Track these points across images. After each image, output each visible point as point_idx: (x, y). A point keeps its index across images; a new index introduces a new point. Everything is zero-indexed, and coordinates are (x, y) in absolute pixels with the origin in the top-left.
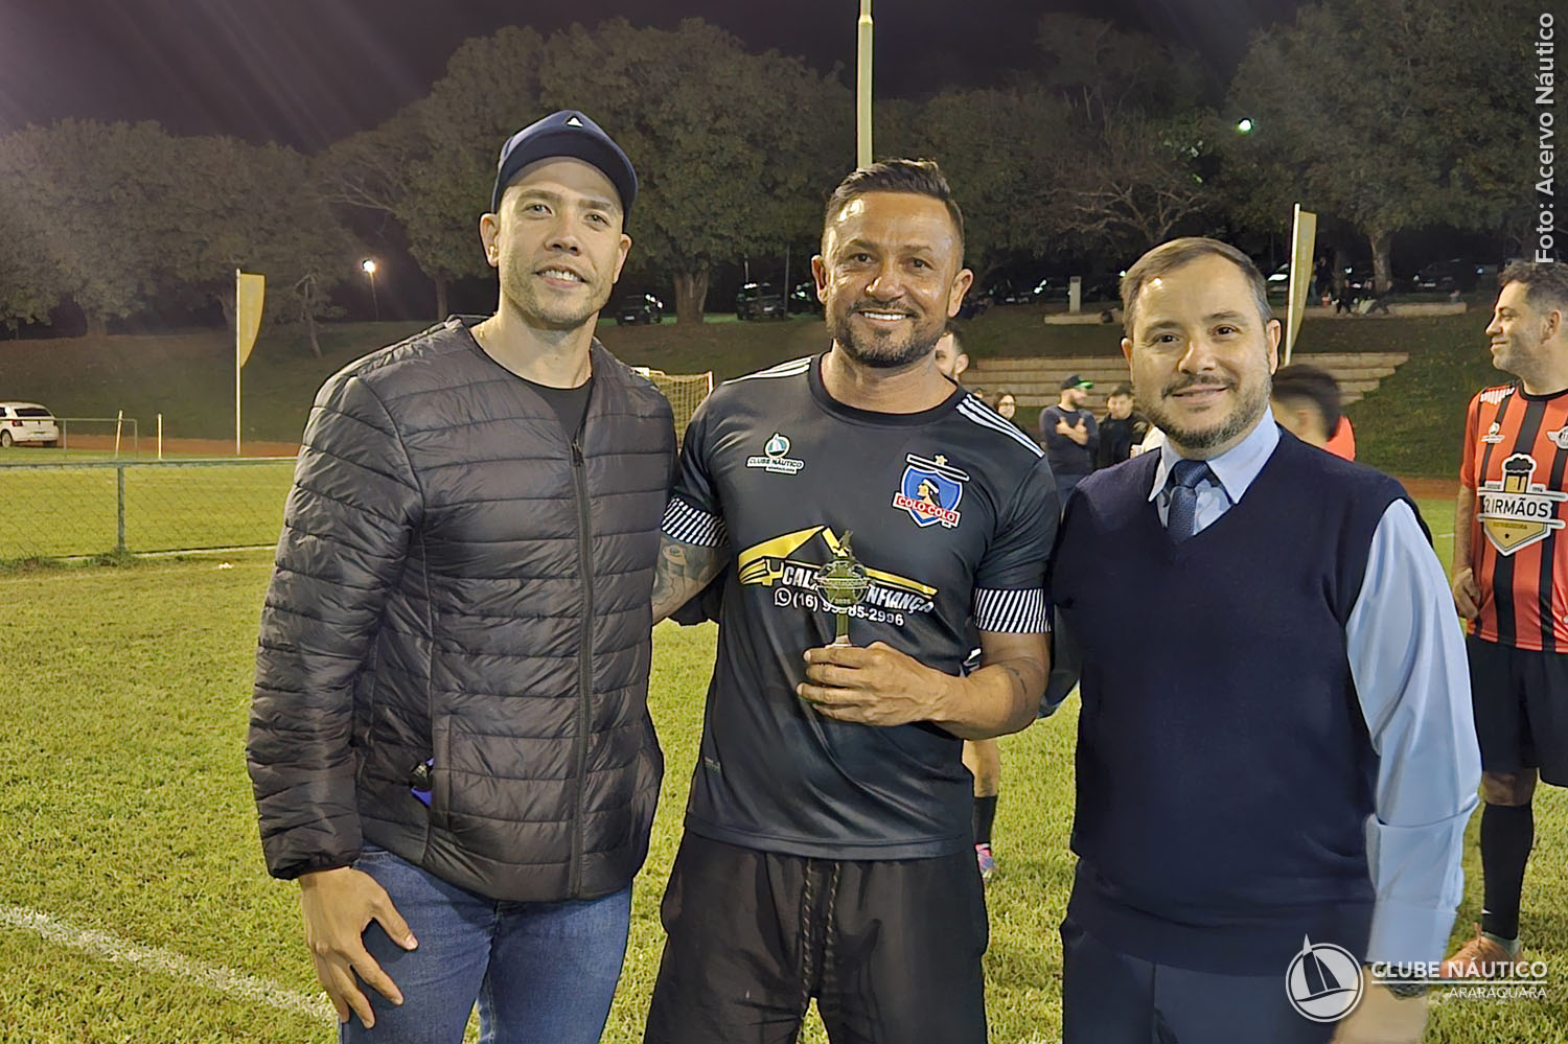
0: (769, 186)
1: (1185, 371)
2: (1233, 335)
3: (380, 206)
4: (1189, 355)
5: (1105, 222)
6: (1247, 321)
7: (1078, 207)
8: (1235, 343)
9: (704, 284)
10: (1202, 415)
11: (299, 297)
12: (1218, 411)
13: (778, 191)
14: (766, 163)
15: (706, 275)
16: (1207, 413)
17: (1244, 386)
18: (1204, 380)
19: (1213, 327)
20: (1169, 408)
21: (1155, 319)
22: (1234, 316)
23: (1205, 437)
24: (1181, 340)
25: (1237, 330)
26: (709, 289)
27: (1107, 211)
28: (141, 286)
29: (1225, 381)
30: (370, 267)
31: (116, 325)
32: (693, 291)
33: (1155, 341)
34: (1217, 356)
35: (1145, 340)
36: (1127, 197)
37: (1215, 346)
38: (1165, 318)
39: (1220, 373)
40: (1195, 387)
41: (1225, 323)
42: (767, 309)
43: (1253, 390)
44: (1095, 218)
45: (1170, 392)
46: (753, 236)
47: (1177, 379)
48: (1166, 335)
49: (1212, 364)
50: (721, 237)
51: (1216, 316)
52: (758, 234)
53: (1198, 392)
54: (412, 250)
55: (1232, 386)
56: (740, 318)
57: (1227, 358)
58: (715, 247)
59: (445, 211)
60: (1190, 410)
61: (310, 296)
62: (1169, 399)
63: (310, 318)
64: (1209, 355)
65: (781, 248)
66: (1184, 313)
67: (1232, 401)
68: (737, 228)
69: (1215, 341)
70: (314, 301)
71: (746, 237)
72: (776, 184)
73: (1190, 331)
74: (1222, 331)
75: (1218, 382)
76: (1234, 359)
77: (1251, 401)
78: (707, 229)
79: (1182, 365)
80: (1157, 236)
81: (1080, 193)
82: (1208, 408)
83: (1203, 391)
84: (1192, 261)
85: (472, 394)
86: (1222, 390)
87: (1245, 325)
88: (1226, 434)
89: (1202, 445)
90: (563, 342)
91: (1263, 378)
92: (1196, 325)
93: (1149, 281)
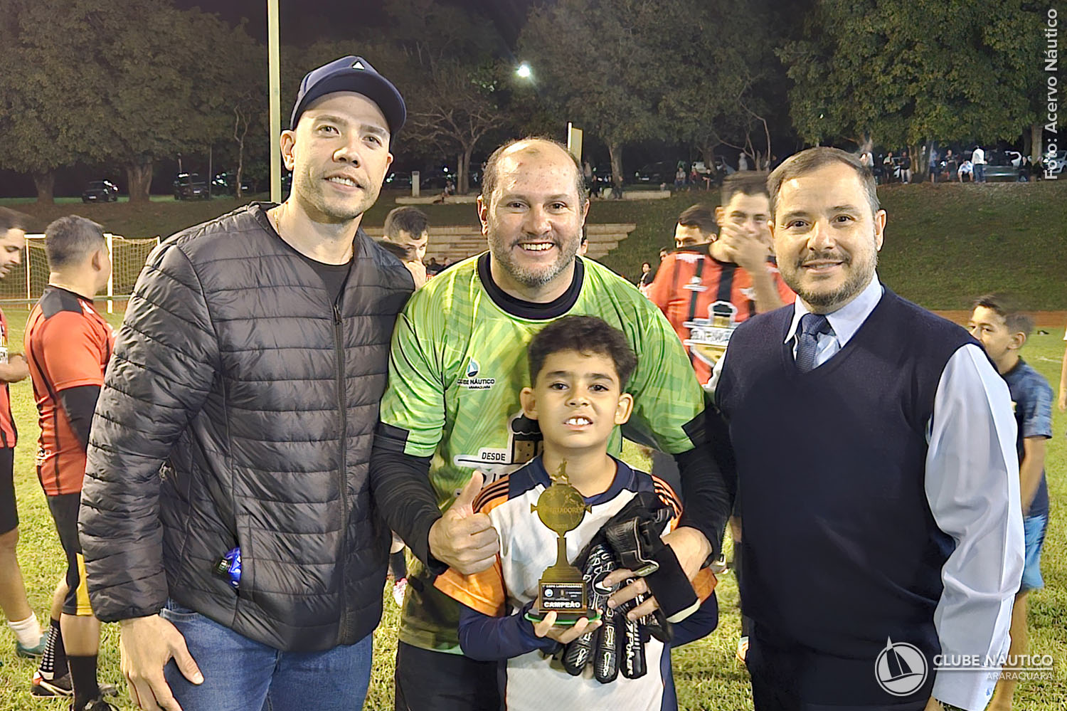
0: (196, 104)
1: (812, 249)
2: (849, 223)
4: (815, 237)
5: (435, 134)
6: (861, 212)
7: (416, 123)
8: (850, 229)
9: (149, 173)
10: (823, 282)
12: (836, 280)
13: (203, 108)
14: (193, 88)
15: (151, 167)
16: (828, 280)
17: (857, 261)
18: (826, 256)
19: (834, 216)
20: (800, 276)
21: (792, 209)
22: (852, 208)
23: (826, 298)
24: (810, 226)
25: (853, 219)
26: (153, 177)
27: (436, 127)
29: (842, 258)
32: (141, 178)
33: (790, 225)
34: (837, 238)
35: (783, 224)
36: (449, 117)
37: (835, 231)
38: (798, 208)
39: (838, 251)
40: (819, 261)
41: (844, 213)
43: (863, 264)
44: (428, 131)
45: (800, 264)
46: (185, 139)
47: (806, 253)
48: (800, 221)
49: (832, 244)
50: (160, 140)
51: (837, 208)
52: (188, 138)
53: (821, 264)
56: (177, 198)
57: (843, 240)
58: (157, 146)
60: (814, 278)
62: (800, 269)
64: (830, 237)
65: (205, 148)
67: (847, 272)
68: (173, 134)
69: (834, 226)
71: (182, 141)
72: (201, 103)
73: (816, 218)
75: (836, 258)
76: (848, 240)
77: (861, 272)
78: (150, 134)
79: (810, 243)
80: (469, 145)
81: (418, 114)
82: (829, 277)
83: (825, 263)
84: (820, 167)
85: (261, 265)
86: (839, 264)
87: (859, 215)
88: (842, 297)
89: (824, 304)
90: (339, 231)
91: (871, 254)
92: (820, 214)
93: (789, 180)
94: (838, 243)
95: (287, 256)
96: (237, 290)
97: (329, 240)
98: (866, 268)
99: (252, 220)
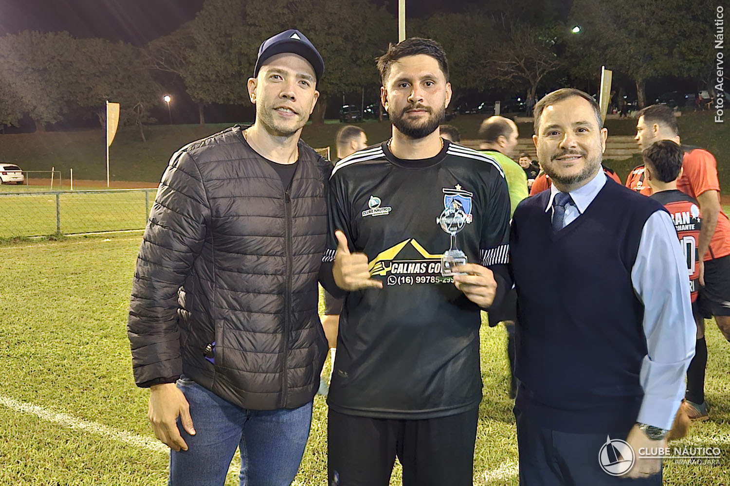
0: (354, 60)
1: (563, 148)
2: (585, 133)
3: (172, 70)
4: (564, 141)
5: (512, 75)
6: (592, 126)
7: (499, 68)
8: (587, 136)
9: (324, 106)
10: (569, 169)
11: (135, 113)
12: (577, 167)
13: (358, 62)
14: (353, 49)
15: (325, 101)
16: (572, 168)
17: (590, 156)
18: (572, 152)
19: (576, 128)
20: (554, 166)
21: (549, 124)
22: (586, 123)
23: (571, 179)
24: (561, 134)
25: (588, 130)
26: (327, 108)
27: (513, 70)
28: (61, 109)
29: (581, 153)
30: (167, 99)
31: (49, 127)
32: (320, 109)
33: (549, 134)
34: (578, 141)
35: (544, 134)
36: (522, 64)
37: (577, 137)
38: (554, 123)
39: (579, 149)
40: (567, 155)
41: (582, 126)
42: (353, 117)
43: (593, 159)
44: (507, 73)
45: (554, 158)
46: (347, 83)
47: (559, 151)
48: (554, 131)
49: (576, 145)
50: (332, 84)
51: (578, 123)
52: (349, 82)
53: (568, 158)
54: (187, 91)
55: (584, 156)
57: (582, 142)
58: (329, 88)
59: (202, 73)
60: (564, 166)
61: (140, 113)
62: (555, 161)
63: (140, 123)
64: (575, 141)
66: (563, 121)
67: (584, 163)
68: (340, 80)
69: (577, 135)
70: (142, 115)
71: (345, 84)
72: (358, 59)
73: (565, 129)
74: (581, 130)
75: (577, 154)
76: (585, 143)
77: (593, 164)
79: (561, 145)
80: (535, 82)
81: (500, 62)
82: (573, 165)
83: (571, 157)
84: (568, 98)
85: (239, 164)
86: (579, 157)
87: (591, 128)
88: (580, 179)
89: (569, 183)
90: (285, 142)
91: (599, 153)
92: (567, 127)
93: (547, 107)
94: (580, 145)
95: (256, 158)
96: (224, 180)
97: (280, 147)
98: (596, 161)
99: (234, 136)
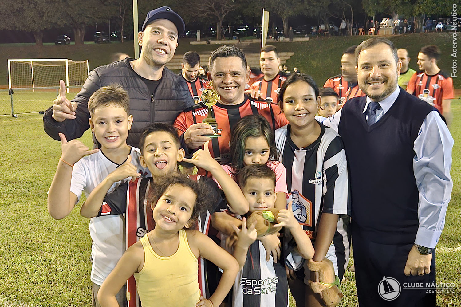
0: (103, 1)
2: (386, 67)
5: (207, 13)
7: (198, 9)
8: (387, 69)
9: (83, 32)
10: (376, 91)
12: (381, 89)
13: (106, 3)
15: (84, 29)
17: (389, 81)
18: (377, 80)
19: (380, 64)
21: (363, 62)
22: (387, 61)
24: (371, 68)
25: (388, 65)
26: (85, 34)
27: (207, 10)
29: (384, 80)
32: (80, 34)
33: (363, 68)
34: (381, 72)
35: (360, 68)
36: (213, 6)
37: (381, 70)
38: (366, 62)
41: (384, 63)
42: (104, 40)
43: (392, 82)
44: (203, 12)
47: (369, 78)
48: (367, 66)
49: (380, 75)
50: (88, 17)
51: (381, 61)
52: (100, 16)
53: (375, 83)
55: (386, 82)
56: (95, 43)
58: (86, 20)
60: (373, 89)
62: (367, 85)
65: (107, 21)
67: (386, 86)
68: (93, 15)
69: (381, 68)
71: (97, 17)
74: (383, 66)
75: (382, 80)
76: (386, 73)
78: (83, 14)
81: (199, 5)
82: (378, 88)
83: (377, 83)
84: (375, 45)
85: (124, 79)
86: (383, 82)
87: (390, 63)
89: (377, 99)
91: (395, 78)
92: (374, 64)
93: (363, 50)
94: (382, 75)
95: (134, 77)
98: (393, 84)
